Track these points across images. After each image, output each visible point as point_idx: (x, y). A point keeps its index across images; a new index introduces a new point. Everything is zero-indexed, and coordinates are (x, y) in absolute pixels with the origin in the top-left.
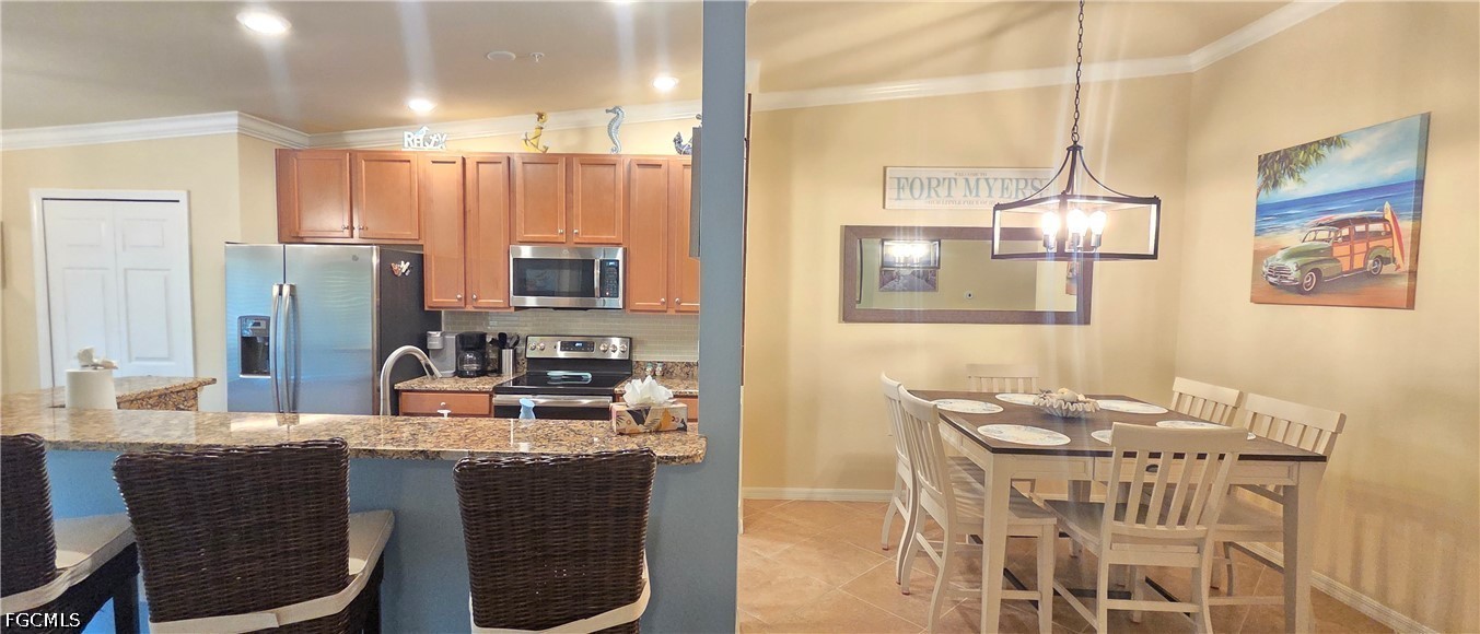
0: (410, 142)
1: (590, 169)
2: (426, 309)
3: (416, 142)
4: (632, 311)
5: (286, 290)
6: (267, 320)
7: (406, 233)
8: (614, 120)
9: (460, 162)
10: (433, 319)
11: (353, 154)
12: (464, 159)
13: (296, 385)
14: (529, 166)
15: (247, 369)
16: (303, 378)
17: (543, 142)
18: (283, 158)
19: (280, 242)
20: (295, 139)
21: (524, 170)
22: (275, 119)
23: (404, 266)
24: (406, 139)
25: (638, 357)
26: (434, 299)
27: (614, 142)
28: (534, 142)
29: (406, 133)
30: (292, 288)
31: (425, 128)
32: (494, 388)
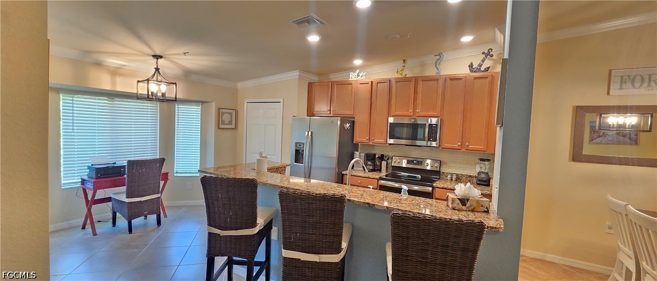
0: (353, 77)
1: (426, 83)
2: (354, 142)
3: (354, 76)
4: (443, 148)
5: (310, 133)
6: (303, 144)
7: (349, 112)
8: (438, 59)
9: (370, 83)
10: (356, 147)
11: (332, 83)
12: (372, 82)
13: (311, 168)
14: (398, 83)
15: (296, 161)
16: (313, 165)
17: (405, 72)
18: (310, 85)
19: (308, 116)
20: (315, 78)
21: (396, 85)
22: (309, 72)
23: (348, 125)
24: (351, 75)
25: (443, 170)
26: (357, 139)
27: (438, 70)
28: (401, 72)
29: (351, 73)
30: (312, 132)
31: (358, 71)
32: (380, 178)
